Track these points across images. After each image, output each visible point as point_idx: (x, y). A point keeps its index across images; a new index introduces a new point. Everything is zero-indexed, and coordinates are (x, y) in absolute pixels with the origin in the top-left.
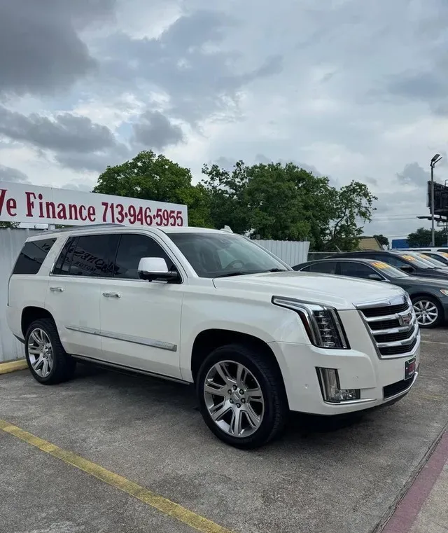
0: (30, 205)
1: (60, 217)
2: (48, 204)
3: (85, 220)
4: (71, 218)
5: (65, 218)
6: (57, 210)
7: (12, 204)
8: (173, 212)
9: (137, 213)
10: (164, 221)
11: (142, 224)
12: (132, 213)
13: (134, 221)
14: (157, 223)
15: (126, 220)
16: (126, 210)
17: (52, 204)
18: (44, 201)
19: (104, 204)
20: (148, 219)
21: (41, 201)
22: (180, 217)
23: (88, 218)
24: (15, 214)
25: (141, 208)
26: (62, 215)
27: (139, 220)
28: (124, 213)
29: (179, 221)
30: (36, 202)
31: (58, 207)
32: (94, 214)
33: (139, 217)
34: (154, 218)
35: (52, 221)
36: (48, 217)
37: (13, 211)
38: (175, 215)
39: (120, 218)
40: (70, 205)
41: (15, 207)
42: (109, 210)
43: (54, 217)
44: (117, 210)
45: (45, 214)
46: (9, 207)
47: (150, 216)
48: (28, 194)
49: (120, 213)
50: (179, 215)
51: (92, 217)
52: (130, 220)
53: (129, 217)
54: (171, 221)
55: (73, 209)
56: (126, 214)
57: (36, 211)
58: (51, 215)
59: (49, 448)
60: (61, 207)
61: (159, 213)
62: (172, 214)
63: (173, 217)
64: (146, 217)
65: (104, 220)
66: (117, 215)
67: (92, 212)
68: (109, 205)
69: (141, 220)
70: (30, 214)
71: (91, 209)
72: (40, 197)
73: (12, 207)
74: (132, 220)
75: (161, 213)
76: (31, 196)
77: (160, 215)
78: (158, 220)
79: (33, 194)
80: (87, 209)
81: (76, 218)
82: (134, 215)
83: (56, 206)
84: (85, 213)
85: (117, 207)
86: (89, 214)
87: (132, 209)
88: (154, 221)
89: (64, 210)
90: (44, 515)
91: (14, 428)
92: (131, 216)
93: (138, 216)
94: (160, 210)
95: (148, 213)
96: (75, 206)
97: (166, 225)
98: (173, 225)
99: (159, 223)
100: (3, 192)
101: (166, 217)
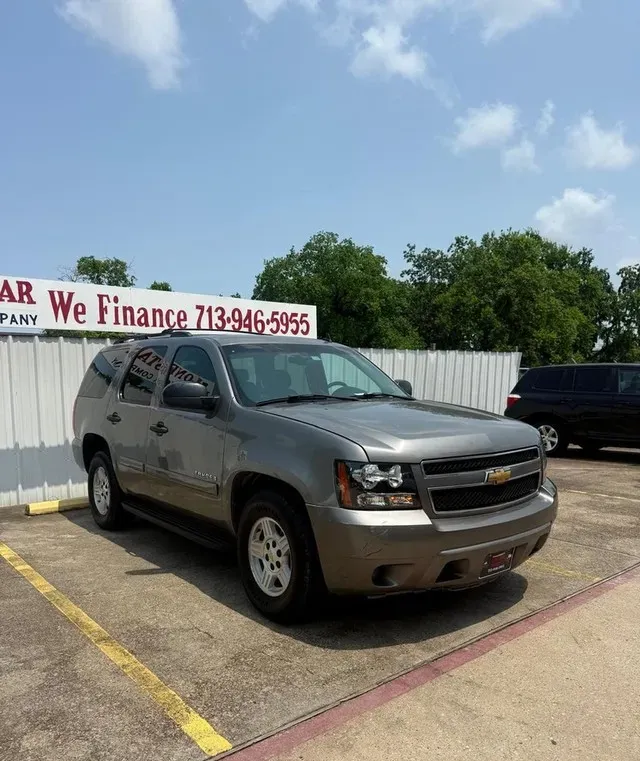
0: (103, 310)
1: (140, 324)
2: (125, 309)
3: (173, 327)
4: (155, 325)
5: (147, 325)
6: (137, 316)
8: (296, 315)
9: (244, 318)
10: (283, 328)
11: (250, 331)
12: (237, 317)
13: (240, 328)
14: (271, 330)
15: (228, 326)
16: (228, 314)
17: (131, 309)
18: (120, 305)
19: (198, 307)
20: (259, 326)
21: (116, 305)
22: (306, 322)
23: (177, 325)
24: (84, 322)
25: (249, 312)
26: (143, 321)
27: (245, 326)
28: (225, 318)
29: (303, 327)
30: (111, 306)
31: (139, 312)
32: (185, 320)
33: (247, 322)
34: (268, 323)
35: (129, 329)
36: (126, 323)
37: (81, 318)
38: (298, 319)
39: (220, 324)
40: (154, 311)
41: (84, 312)
42: (206, 315)
43: (133, 323)
44: (215, 315)
45: (121, 320)
46: (76, 314)
47: (261, 321)
48: (101, 297)
49: (221, 318)
50: (304, 318)
51: (183, 324)
52: (233, 326)
53: (232, 323)
54: (293, 326)
55: (158, 314)
56: (228, 318)
57: (110, 317)
58: (129, 322)
60: (142, 312)
61: (275, 317)
62: (294, 318)
63: (296, 321)
64: (256, 322)
65: (199, 327)
66: (215, 320)
67: (182, 317)
68: (206, 309)
69: (249, 326)
70: (102, 321)
71: (182, 314)
72: (116, 300)
73: (80, 313)
74: (237, 325)
75: (278, 317)
76: (105, 299)
77: (276, 320)
78: (273, 326)
79: (107, 296)
80: (176, 314)
81: (161, 324)
82: (240, 320)
83: (136, 312)
84: (173, 319)
85: (216, 311)
86: (179, 320)
87: (237, 313)
88: (268, 328)
89: (145, 315)
92: (235, 321)
93: (245, 321)
94: (277, 313)
95: (259, 317)
96: (160, 311)
97: (284, 333)
98: (295, 332)
99: (275, 329)
100: (71, 295)
101: (285, 322)
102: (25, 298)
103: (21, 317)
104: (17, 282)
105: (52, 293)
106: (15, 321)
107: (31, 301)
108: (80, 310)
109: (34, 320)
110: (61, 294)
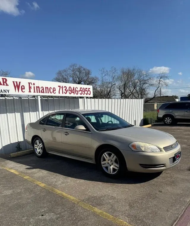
0: (30, 88)
1: (42, 92)
2: (37, 87)
3: (52, 93)
4: (46, 93)
5: (44, 93)
6: (41, 90)
7: (23, 87)
9: (72, 90)
10: (83, 93)
11: (74, 94)
12: (70, 90)
13: (71, 93)
14: (80, 93)
15: (68, 93)
16: (68, 89)
17: (39, 87)
18: (35, 86)
19: (59, 86)
20: (77, 92)
21: (34, 86)
22: (89, 91)
23: (53, 93)
24: (24, 92)
25: (74, 88)
27: (73, 92)
28: (67, 90)
29: (89, 92)
30: (32, 86)
32: (55, 91)
33: (73, 91)
34: (79, 92)
35: (38, 94)
37: (23, 90)
38: (87, 90)
39: (65, 92)
40: (46, 88)
41: (24, 89)
42: (61, 89)
43: (39, 92)
44: (64, 89)
45: (36, 91)
46: (22, 89)
48: (29, 83)
50: (89, 90)
51: (55, 92)
52: (69, 92)
53: (69, 91)
56: (68, 90)
57: (32, 90)
58: (38, 92)
59: (43, 185)
60: (42, 88)
61: (81, 89)
62: (86, 90)
63: (87, 91)
65: (59, 93)
66: (64, 91)
67: (54, 90)
68: (61, 87)
69: (74, 92)
70: (30, 91)
71: (54, 89)
72: (34, 84)
73: (23, 89)
74: (70, 93)
75: (82, 89)
76: (30, 84)
77: (81, 90)
78: (81, 92)
79: (31, 83)
80: (52, 88)
81: (48, 93)
83: (40, 88)
84: (52, 90)
85: (64, 87)
86: (53, 91)
87: (70, 88)
88: (79, 93)
89: (43, 89)
90: (43, 210)
91: (28, 177)
92: (70, 91)
94: (81, 88)
95: (77, 90)
96: (48, 88)
97: (84, 94)
98: (87, 94)
99: (81, 93)
100: (20, 83)
101: (84, 91)
102: (5, 84)
103: (4, 90)
104: (2, 78)
105: (14, 82)
106: (2, 92)
107: (7, 85)
108: (23, 88)
109: (8, 91)
110: (16, 82)
